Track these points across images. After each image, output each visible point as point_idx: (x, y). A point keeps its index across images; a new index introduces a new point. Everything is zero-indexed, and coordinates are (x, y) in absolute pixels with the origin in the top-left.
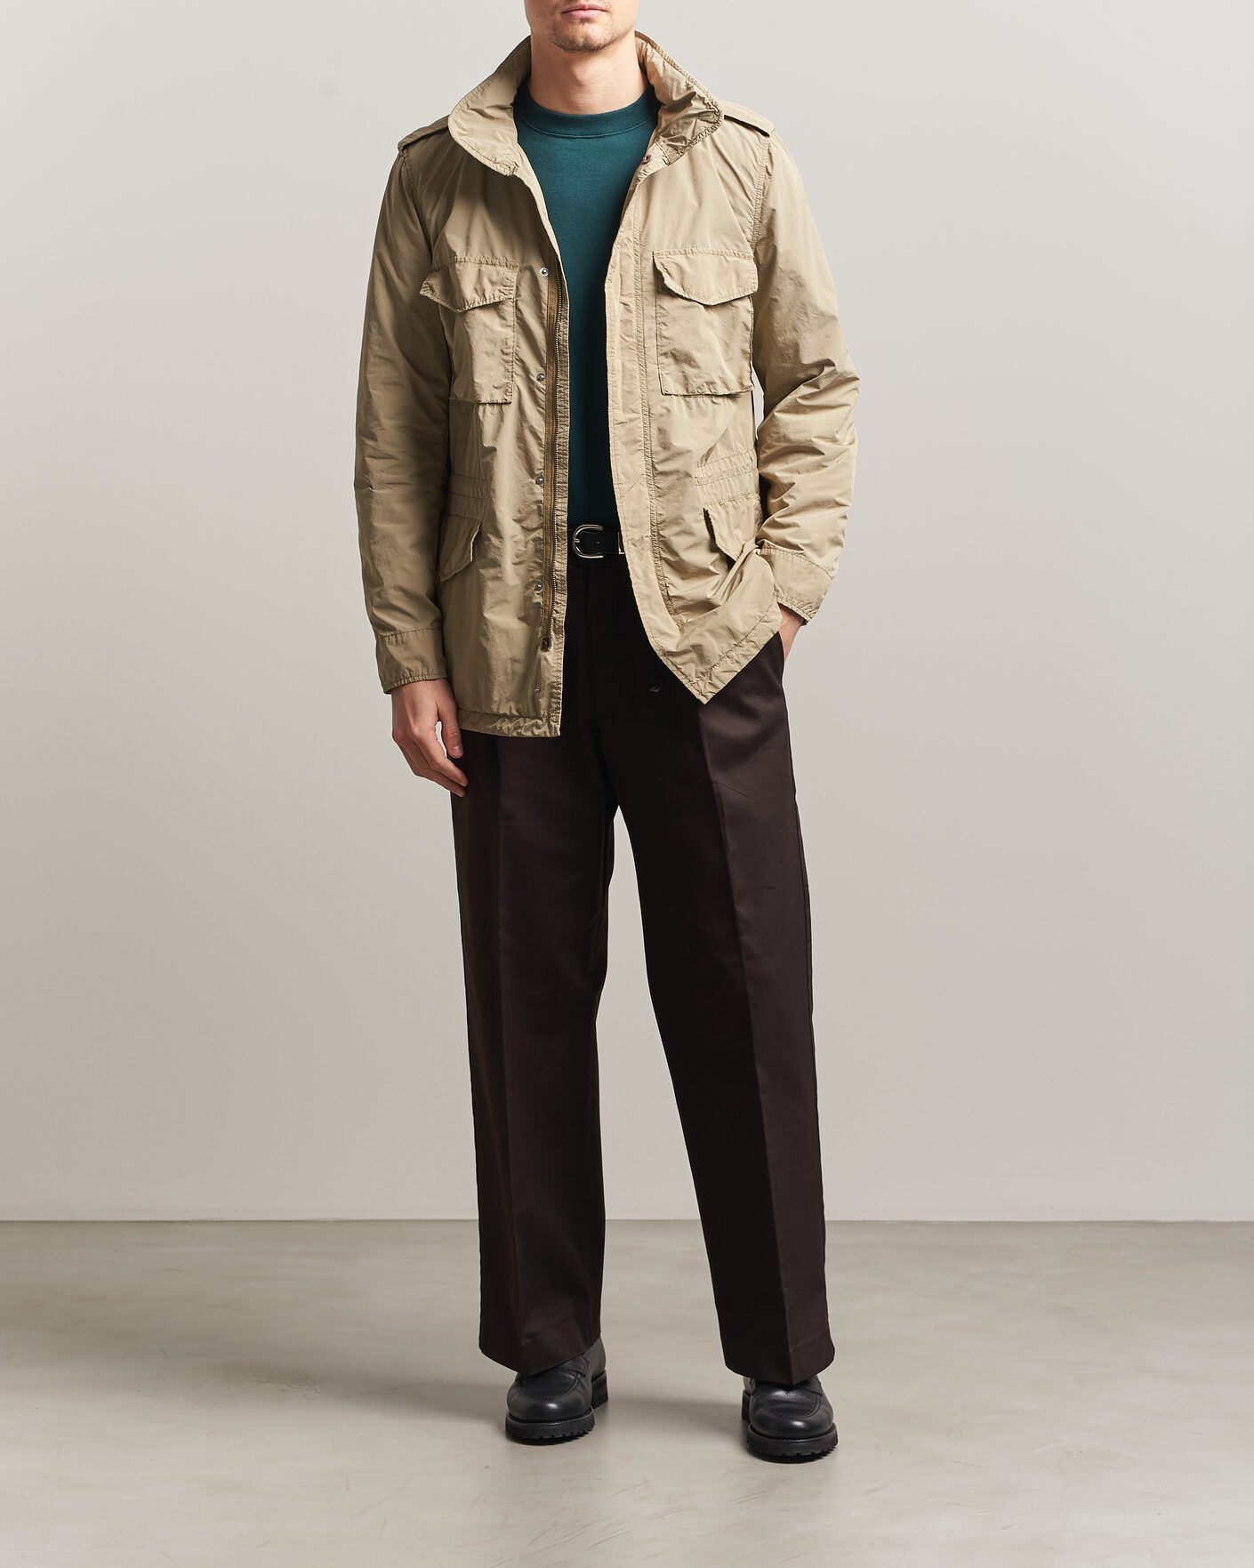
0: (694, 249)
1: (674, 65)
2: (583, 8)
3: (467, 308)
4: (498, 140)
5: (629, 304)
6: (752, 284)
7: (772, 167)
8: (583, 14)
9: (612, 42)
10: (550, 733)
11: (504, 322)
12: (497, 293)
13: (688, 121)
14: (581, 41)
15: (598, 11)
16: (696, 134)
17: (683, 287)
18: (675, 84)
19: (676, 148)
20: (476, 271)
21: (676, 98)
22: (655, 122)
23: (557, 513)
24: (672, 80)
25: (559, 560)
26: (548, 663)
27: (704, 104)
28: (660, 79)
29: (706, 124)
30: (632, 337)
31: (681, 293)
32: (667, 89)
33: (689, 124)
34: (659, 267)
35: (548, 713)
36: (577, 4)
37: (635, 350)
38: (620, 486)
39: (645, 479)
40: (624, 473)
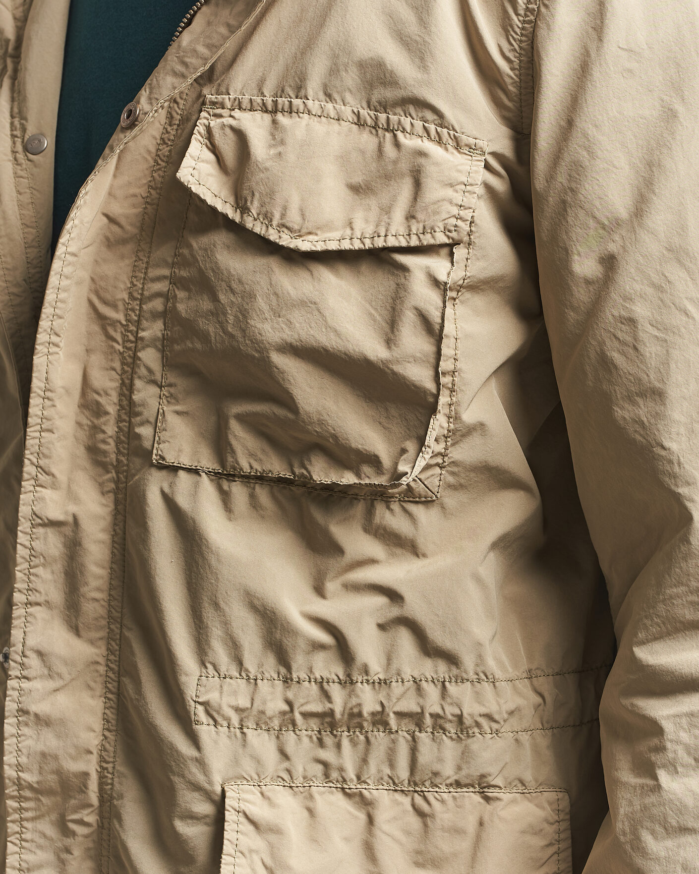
37: (118, 343)
38: (25, 685)
39: (101, 676)
40: (40, 654)
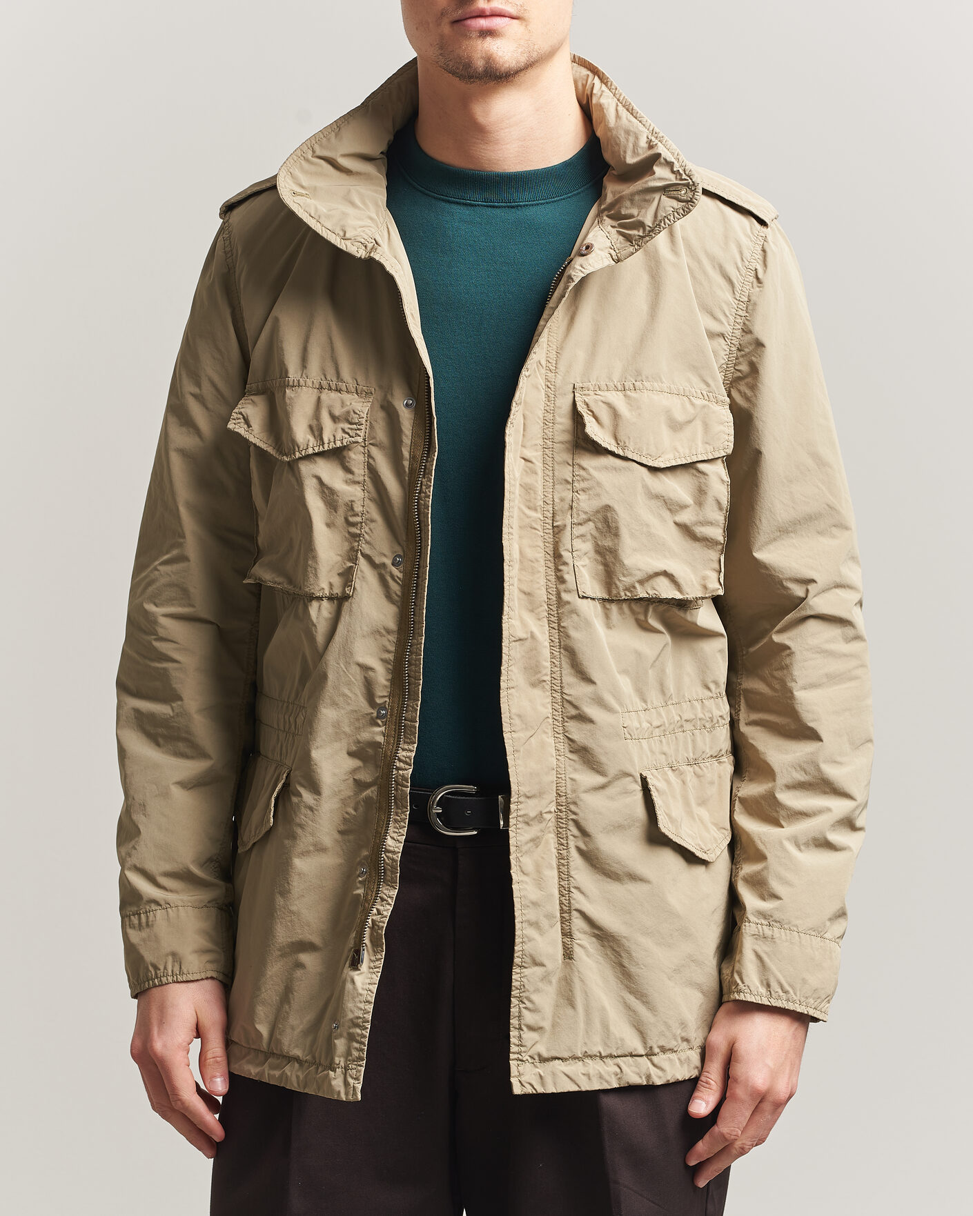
0: (637, 384)
1: (631, 111)
2: (482, 15)
3: (298, 455)
4: (353, 204)
5: (534, 460)
6: (725, 441)
7: (765, 272)
8: (483, 23)
9: (529, 66)
10: (347, 1094)
11: (350, 476)
12: (340, 435)
13: (648, 197)
14: (480, 64)
15: (507, 18)
16: (659, 218)
17: (616, 439)
18: (631, 139)
19: (628, 238)
20: (313, 399)
21: (631, 160)
22: (597, 193)
23: (398, 764)
24: (628, 132)
25: (395, 835)
26: (355, 988)
27: (673, 172)
28: (610, 130)
29: (675, 204)
30: (536, 510)
31: (613, 448)
32: (618, 145)
33: (650, 202)
34: (581, 408)
35: (346, 1061)
36: (473, 8)
37: (539, 531)
38: (514, 735)
39: (550, 725)
40: (519, 716)
